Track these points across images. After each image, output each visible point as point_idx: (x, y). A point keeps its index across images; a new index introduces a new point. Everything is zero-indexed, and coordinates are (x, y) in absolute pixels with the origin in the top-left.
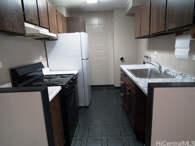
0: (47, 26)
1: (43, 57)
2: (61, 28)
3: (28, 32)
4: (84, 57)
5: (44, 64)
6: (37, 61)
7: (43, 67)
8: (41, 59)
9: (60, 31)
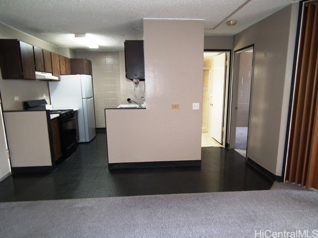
0: (50, 71)
1: (46, 95)
2: (63, 70)
3: (37, 78)
4: (84, 97)
5: (48, 101)
6: (41, 98)
7: (47, 103)
8: (45, 97)
9: (62, 73)
